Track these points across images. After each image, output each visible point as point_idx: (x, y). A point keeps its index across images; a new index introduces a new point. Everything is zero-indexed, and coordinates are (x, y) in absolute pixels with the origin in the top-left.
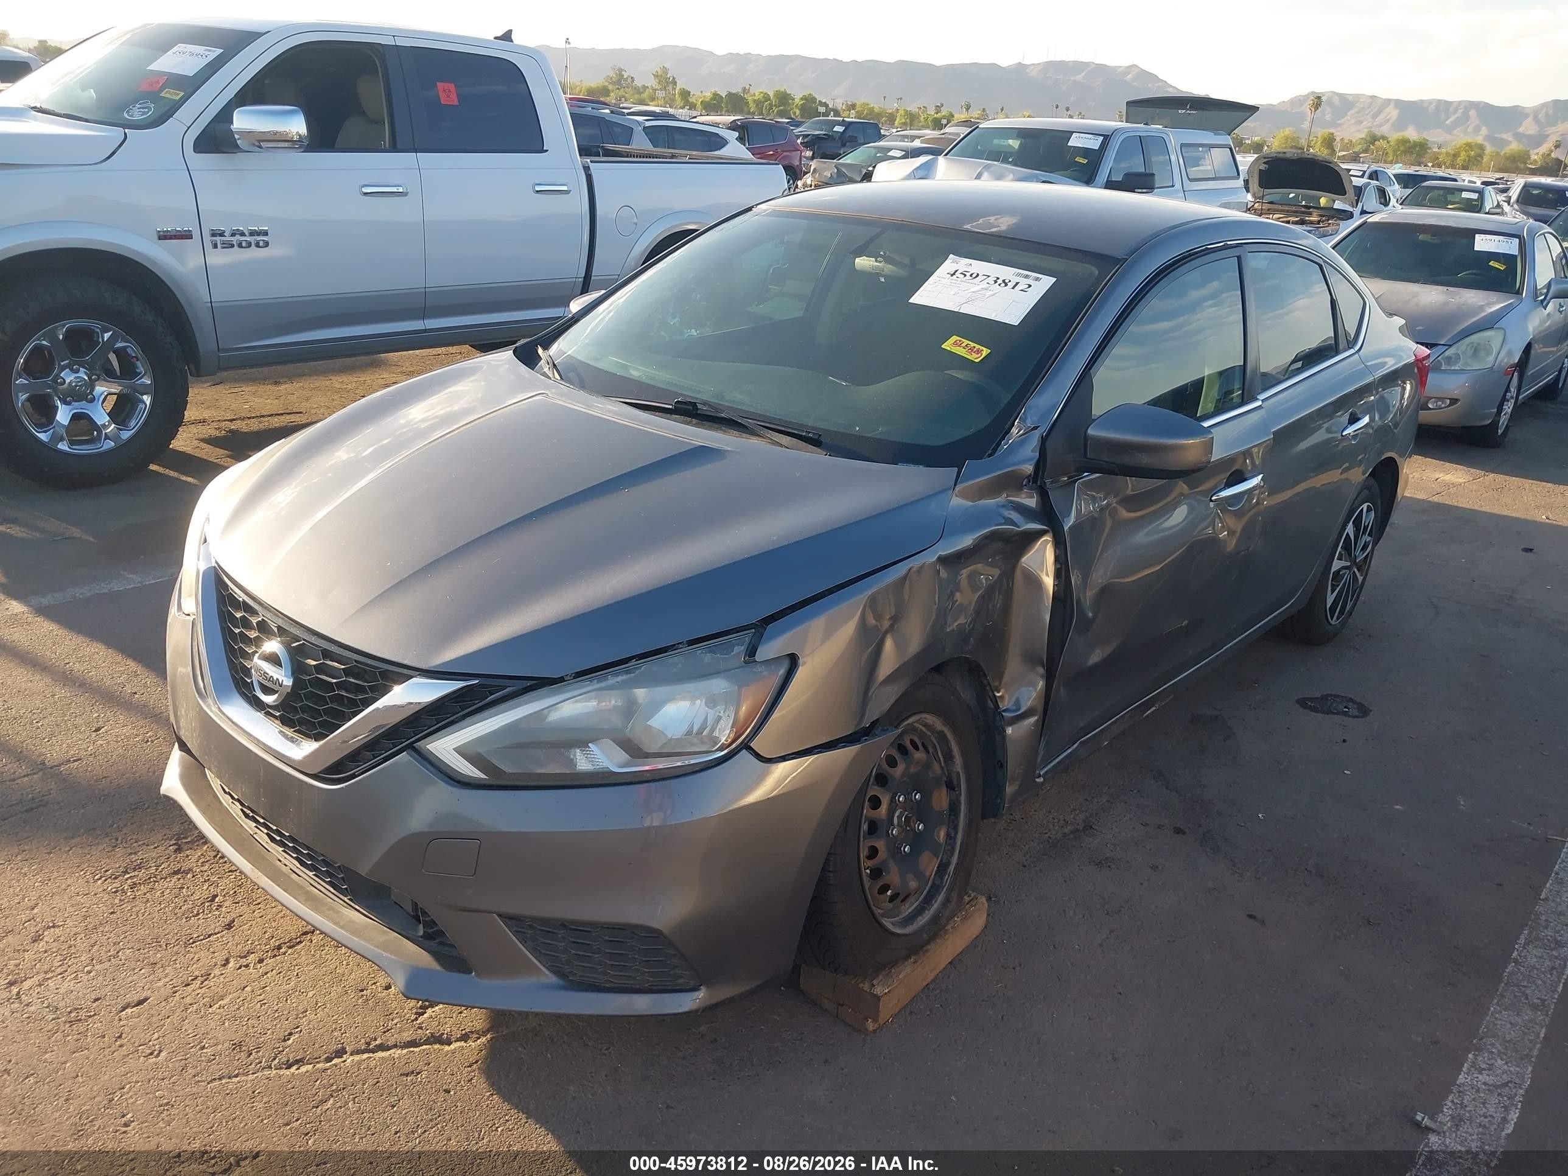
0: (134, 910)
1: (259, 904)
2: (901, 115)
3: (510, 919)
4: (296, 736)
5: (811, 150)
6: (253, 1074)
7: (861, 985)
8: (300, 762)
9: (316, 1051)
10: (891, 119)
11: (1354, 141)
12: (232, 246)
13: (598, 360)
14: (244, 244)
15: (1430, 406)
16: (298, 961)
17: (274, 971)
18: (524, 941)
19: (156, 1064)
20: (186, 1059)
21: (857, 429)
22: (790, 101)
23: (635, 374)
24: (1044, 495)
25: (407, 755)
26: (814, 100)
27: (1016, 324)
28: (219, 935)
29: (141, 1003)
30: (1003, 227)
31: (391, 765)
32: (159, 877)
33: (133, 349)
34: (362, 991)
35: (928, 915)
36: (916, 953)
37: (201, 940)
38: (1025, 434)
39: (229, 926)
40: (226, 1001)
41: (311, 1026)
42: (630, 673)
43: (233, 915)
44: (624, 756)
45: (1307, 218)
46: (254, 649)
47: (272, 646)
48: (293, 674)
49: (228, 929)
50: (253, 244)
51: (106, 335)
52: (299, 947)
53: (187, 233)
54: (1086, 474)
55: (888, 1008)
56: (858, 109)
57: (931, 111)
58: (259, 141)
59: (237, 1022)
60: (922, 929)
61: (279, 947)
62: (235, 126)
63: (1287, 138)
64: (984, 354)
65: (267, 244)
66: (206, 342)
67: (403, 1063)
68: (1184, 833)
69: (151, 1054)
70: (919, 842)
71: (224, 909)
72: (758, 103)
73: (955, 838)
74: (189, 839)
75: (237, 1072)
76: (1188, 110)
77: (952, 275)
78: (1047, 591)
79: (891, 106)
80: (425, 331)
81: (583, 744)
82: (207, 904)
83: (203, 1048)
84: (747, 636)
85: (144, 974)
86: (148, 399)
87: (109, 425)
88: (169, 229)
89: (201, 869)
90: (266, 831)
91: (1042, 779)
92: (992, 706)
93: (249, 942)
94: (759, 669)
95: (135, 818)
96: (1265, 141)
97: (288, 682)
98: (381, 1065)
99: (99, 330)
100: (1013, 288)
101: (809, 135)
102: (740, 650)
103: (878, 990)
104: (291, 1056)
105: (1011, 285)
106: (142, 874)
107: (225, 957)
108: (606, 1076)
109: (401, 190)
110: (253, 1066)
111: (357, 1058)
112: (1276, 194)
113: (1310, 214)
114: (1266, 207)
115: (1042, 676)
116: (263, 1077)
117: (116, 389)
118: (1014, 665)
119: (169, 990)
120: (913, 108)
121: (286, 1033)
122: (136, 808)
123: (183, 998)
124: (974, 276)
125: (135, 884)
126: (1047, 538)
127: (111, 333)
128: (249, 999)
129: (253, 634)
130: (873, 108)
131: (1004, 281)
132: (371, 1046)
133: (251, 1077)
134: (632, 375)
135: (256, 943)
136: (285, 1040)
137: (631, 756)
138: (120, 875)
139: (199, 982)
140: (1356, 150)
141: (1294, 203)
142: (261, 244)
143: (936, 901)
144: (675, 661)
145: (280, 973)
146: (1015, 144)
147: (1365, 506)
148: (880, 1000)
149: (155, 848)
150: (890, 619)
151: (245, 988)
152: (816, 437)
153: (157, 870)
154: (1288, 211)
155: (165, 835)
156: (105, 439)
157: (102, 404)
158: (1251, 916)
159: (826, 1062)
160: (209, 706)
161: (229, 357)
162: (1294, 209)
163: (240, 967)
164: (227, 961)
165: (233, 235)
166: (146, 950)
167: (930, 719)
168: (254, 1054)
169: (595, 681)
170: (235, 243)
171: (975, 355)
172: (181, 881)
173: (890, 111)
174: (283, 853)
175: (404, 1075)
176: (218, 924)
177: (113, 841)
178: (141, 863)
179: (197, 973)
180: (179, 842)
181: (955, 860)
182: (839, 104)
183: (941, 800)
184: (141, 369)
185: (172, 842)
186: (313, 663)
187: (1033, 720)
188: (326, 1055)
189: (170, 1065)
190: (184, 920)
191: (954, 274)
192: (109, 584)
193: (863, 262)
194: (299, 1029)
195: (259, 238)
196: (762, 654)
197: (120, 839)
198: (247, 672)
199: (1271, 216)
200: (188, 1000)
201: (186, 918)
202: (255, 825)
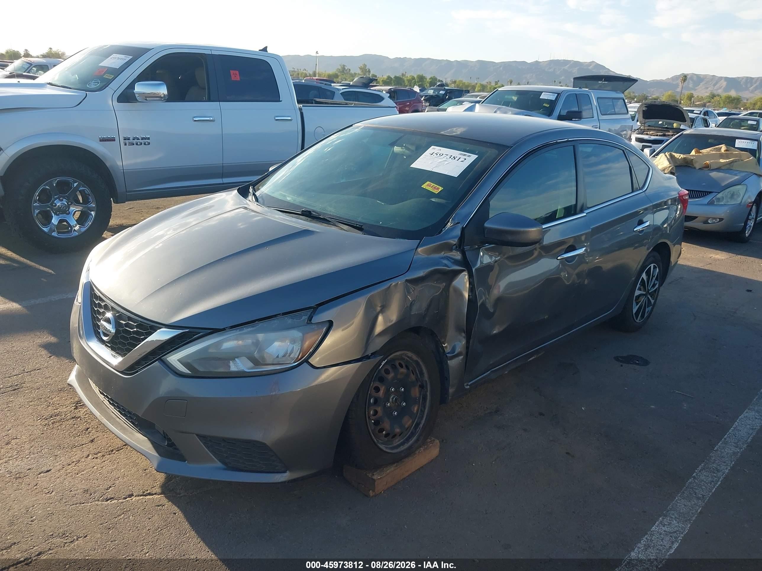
0: (52, 433)
1: (107, 432)
2: (478, 86)
3: (202, 437)
4: (116, 355)
5: (428, 103)
6: (91, 503)
7: (368, 474)
8: (116, 366)
9: (120, 495)
10: (474, 87)
11: (704, 97)
12: (134, 144)
13: (273, 193)
14: (139, 144)
15: (709, 222)
16: (119, 457)
17: (108, 461)
18: (208, 447)
19: (49, 497)
20: (63, 495)
21: (381, 223)
22: (425, 80)
23: (289, 199)
24: (463, 253)
25: (158, 363)
26: (436, 79)
27: (456, 177)
28: (87, 445)
29: (48, 471)
30: (459, 133)
31: (151, 367)
32: (65, 419)
33: (87, 191)
34: (145, 470)
35: (406, 446)
36: (398, 462)
37: (79, 446)
38: (454, 225)
39: (92, 441)
40: (85, 472)
41: (120, 484)
42: (254, 327)
43: (95, 437)
44: (251, 364)
45: (667, 133)
46: (102, 317)
47: (109, 315)
48: (115, 328)
49: (91, 442)
50: (143, 144)
51: (75, 184)
52: (121, 451)
53: (113, 139)
54: (486, 245)
55: (380, 487)
56: (457, 83)
57: (493, 84)
58: (146, 97)
59: (88, 481)
60: (402, 451)
61: (112, 451)
62: (136, 91)
63: (669, 96)
64: (440, 190)
65: (149, 144)
66: (120, 188)
67: (158, 501)
68: (544, 415)
69: (49, 492)
70: (403, 412)
71: (91, 434)
72: (409, 81)
73: (424, 411)
74: (82, 404)
75: (84, 501)
76: (603, 81)
77: (431, 154)
78: (465, 298)
79: (474, 82)
80: (223, 184)
81: (233, 359)
82: (84, 431)
83: (71, 491)
84: (309, 312)
85: (51, 460)
86: (93, 213)
87: (76, 226)
88: (105, 137)
89: (85, 417)
90: (107, 399)
91: (468, 387)
92: (442, 351)
93: (99, 448)
94: (314, 326)
95: (59, 395)
96: (659, 97)
97: (113, 331)
98: (148, 501)
99: (72, 182)
100: (458, 160)
101: (428, 95)
102: (305, 318)
103: (375, 477)
104: (109, 496)
105: (457, 159)
106: (58, 418)
107: (88, 454)
108: (247, 510)
109: (211, 119)
110: (91, 499)
111: (137, 498)
112: (652, 122)
113: (669, 131)
114: (646, 128)
115: (464, 337)
116: (95, 504)
117: (80, 208)
118: (451, 332)
119: (61, 467)
120: (484, 83)
121: (109, 486)
122: (61, 390)
123: (66, 470)
124: (441, 155)
125: (54, 422)
126: (465, 273)
127: (77, 183)
128: (95, 472)
129: (102, 310)
130: (465, 83)
131: (454, 157)
132: (145, 494)
133: (89, 504)
134: (287, 200)
135: (103, 449)
136: (107, 489)
137: (254, 365)
138: (48, 418)
139: (74, 464)
140: (705, 101)
141: (661, 126)
142: (147, 143)
143: (412, 440)
144: (275, 322)
145: (111, 461)
146: (515, 98)
147: (652, 265)
148: (375, 481)
149: (66, 407)
150: (380, 307)
151: (94, 467)
152: (360, 227)
153: (65, 416)
154: (658, 130)
155: (71, 402)
156: (74, 231)
157: (73, 216)
158: (567, 453)
159: (350, 509)
160: (83, 342)
161: (131, 195)
162: (660, 129)
163: (94, 458)
164: (88, 455)
165: (134, 139)
166: (54, 450)
167: (410, 354)
168: (93, 494)
169: (238, 330)
170: (134, 143)
171: (436, 190)
172: (75, 421)
173: (473, 84)
174: (114, 409)
175: (157, 506)
176: (87, 440)
177: (48, 404)
178: (58, 413)
179: (74, 460)
180: (77, 405)
181: (423, 422)
182: (448, 81)
183: (415, 392)
184: (91, 199)
185: (74, 405)
186: (124, 323)
187: (461, 357)
188: (124, 496)
189: (56, 498)
190: (73, 438)
191: (432, 154)
192: (67, 295)
193: (397, 149)
194: (114, 485)
195: (145, 141)
196: (315, 320)
197: (51, 403)
198: (98, 327)
199: (649, 132)
200: (69, 471)
201: (74, 437)
202: (104, 397)
